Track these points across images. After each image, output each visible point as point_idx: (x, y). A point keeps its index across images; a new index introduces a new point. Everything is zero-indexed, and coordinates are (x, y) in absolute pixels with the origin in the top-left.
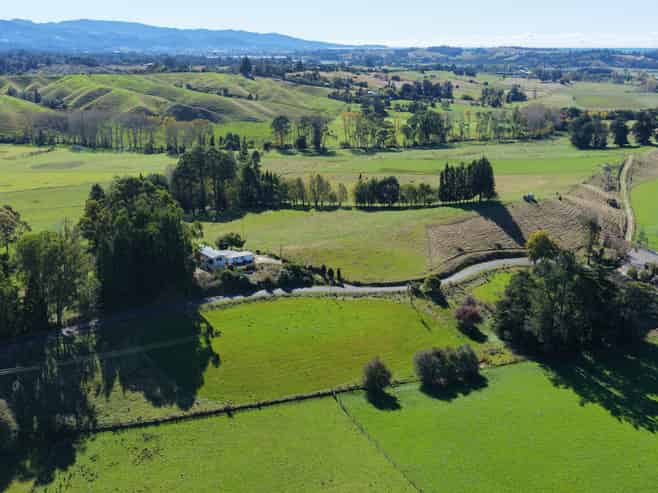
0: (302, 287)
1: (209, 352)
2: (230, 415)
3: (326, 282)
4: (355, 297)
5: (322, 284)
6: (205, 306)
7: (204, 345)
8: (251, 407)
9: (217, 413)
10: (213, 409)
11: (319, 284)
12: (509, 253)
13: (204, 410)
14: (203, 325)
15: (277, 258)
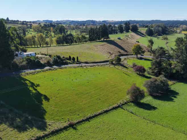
0: (64, 65)
1: (39, 95)
2: (75, 129)
3: (73, 63)
4: (91, 67)
5: (72, 64)
6: (23, 73)
7: (34, 91)
8: (83, 121)
9: (66, 128)
10: (62, 127)
11: (70, 63)
12: (124, 54)
13: (56, 128)
14: (27, 82)
15: (46, 55)
